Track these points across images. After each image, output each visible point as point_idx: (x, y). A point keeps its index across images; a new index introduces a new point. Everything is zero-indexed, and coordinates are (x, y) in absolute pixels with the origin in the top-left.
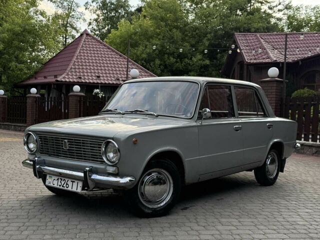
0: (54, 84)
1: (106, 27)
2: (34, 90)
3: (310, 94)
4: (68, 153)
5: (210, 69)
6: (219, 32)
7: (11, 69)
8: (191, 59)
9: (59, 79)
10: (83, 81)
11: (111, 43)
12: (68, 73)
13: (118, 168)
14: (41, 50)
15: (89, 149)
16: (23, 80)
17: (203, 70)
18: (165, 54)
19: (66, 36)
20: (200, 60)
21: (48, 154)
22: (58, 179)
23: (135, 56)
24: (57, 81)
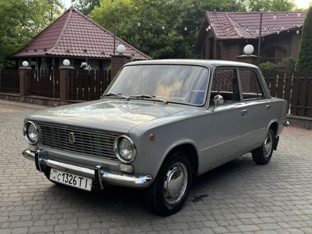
0: (44, 57)
1: (88, 3)
2: (25, 63)
3: (271, 67)
4: (74, 146)
5: (183, 44)
6: (192, 10)
7: (4, 42)
8: (167, 34)
9: (48, 53)
10: (71, 54)
11: (94, 19)
12: (57, 47)
13: (134, 166)
14: (30, 25)
15: (99, 144)
16: (15, 52)
17: (177, 44)
18: (143, 30)
19: (52, 12)
20: (175, 36)
21: (50, 145)
22: (64, 174)
23: (116, 31)
24: (47, 54)
